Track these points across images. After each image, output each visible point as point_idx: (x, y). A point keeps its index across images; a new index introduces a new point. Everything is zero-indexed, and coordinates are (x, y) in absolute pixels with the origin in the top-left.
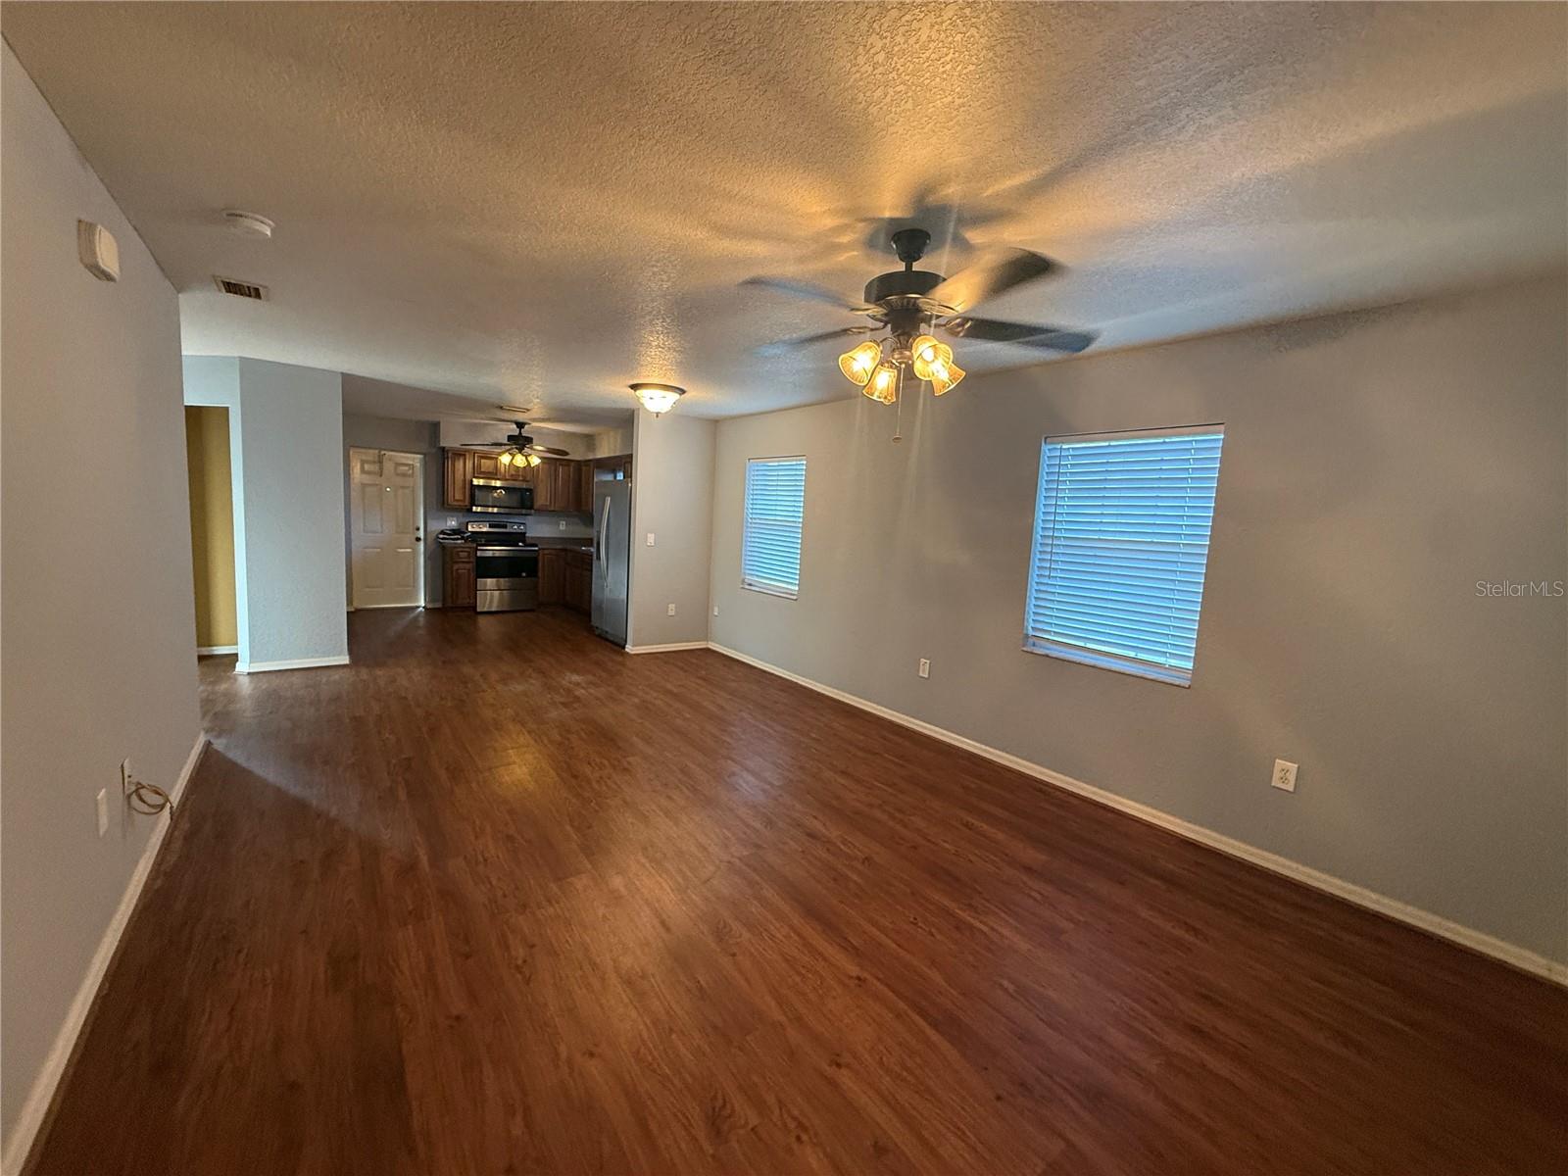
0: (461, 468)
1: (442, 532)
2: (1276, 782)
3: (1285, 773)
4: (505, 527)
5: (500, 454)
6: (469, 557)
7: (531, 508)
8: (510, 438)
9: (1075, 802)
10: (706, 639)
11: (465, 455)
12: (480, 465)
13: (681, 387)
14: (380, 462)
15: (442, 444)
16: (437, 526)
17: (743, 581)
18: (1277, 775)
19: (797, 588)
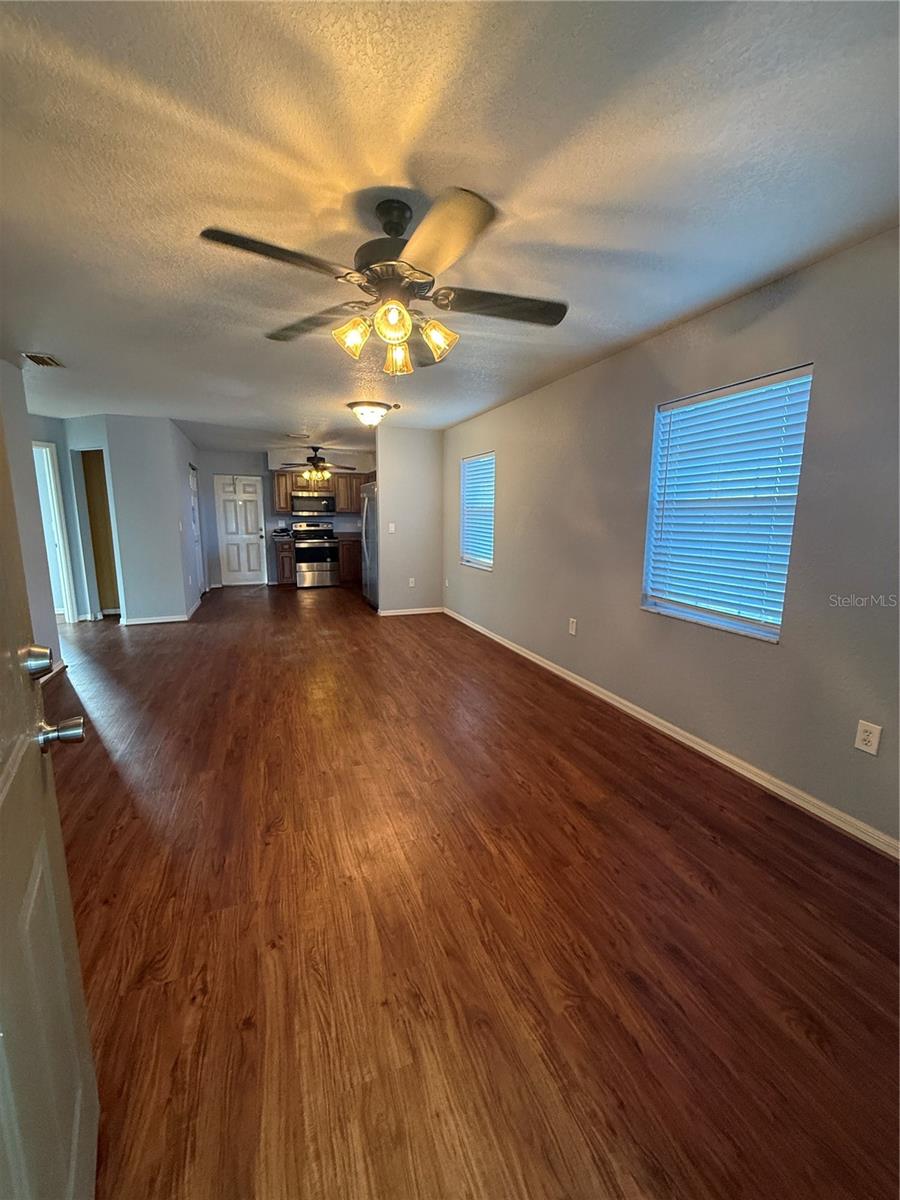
0: (284, 484)
1: (275, 531)
2: (859, 744)
3: (868, 735)
4: (318, 526)
5: (303, 472)
6: (290, 548)
7: (334, 510)
8: (309, 459)
9: (674, 748)
10: (441, 605)
11: (285, 475)
12: (296, 481)
13: (386, 402)
14: (234, 484)
15: (270, 468)
16: (272, 527)
17: (462, 558)
18: (860, 736)
19: (492, 562)
